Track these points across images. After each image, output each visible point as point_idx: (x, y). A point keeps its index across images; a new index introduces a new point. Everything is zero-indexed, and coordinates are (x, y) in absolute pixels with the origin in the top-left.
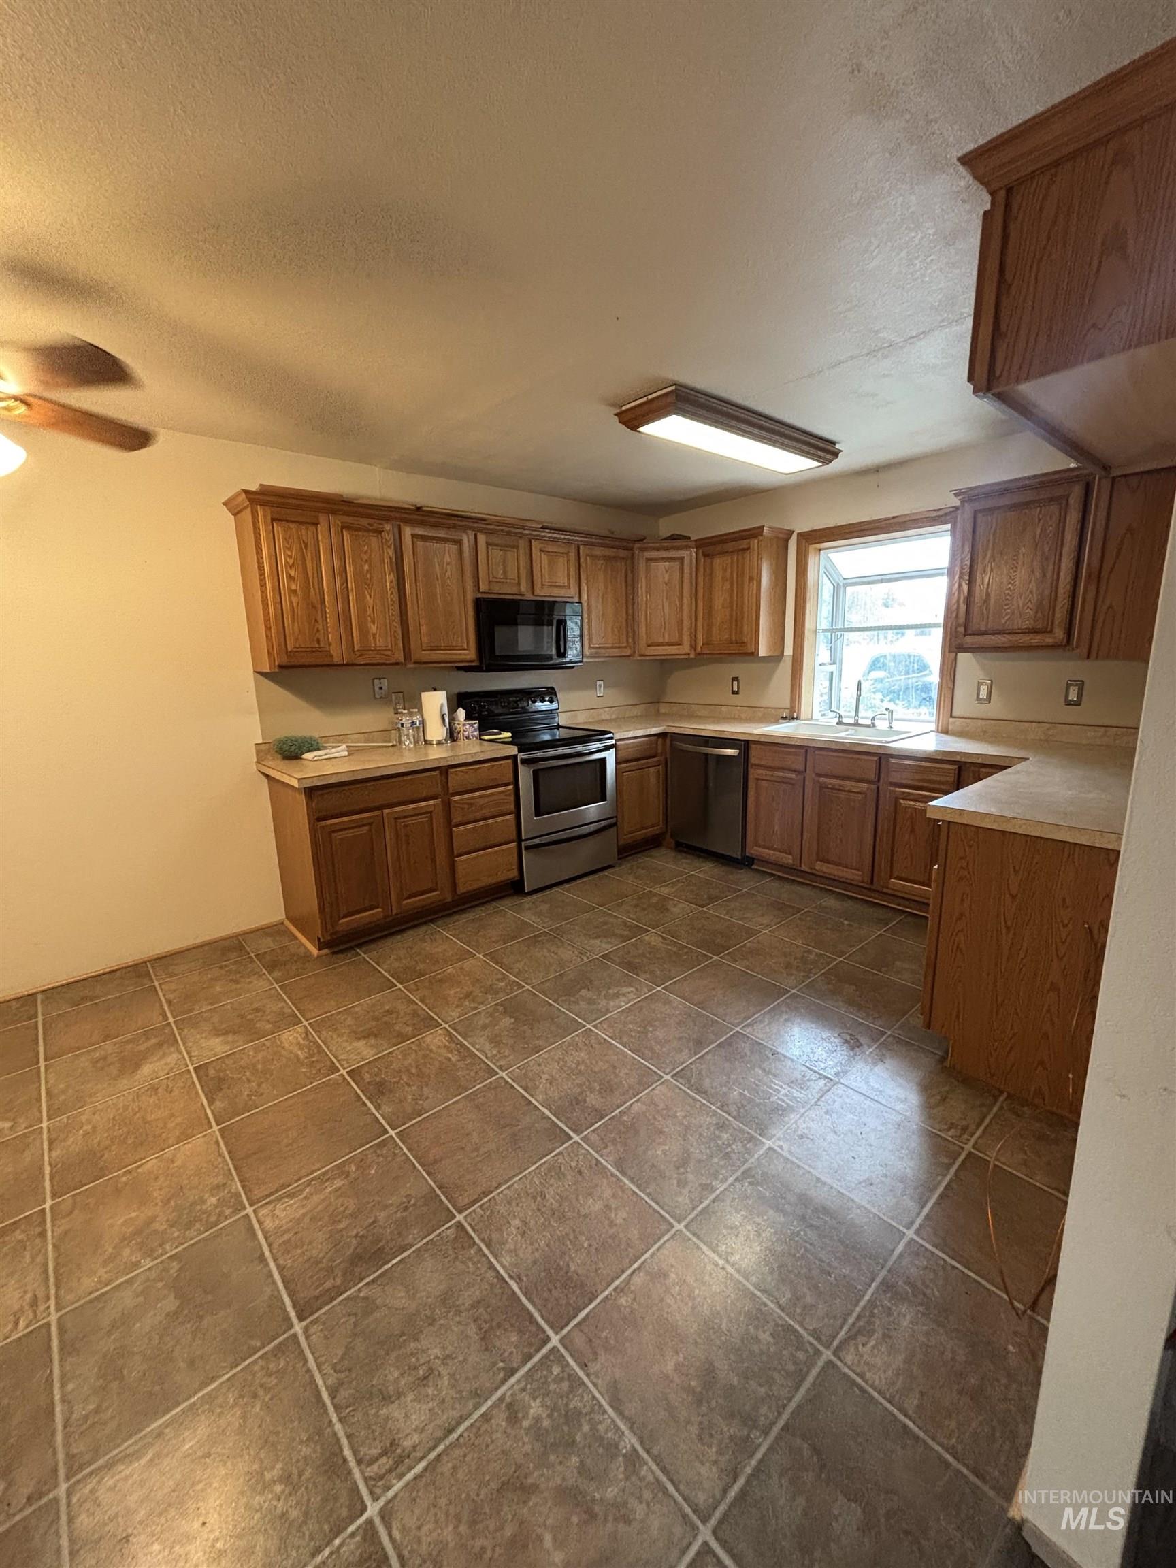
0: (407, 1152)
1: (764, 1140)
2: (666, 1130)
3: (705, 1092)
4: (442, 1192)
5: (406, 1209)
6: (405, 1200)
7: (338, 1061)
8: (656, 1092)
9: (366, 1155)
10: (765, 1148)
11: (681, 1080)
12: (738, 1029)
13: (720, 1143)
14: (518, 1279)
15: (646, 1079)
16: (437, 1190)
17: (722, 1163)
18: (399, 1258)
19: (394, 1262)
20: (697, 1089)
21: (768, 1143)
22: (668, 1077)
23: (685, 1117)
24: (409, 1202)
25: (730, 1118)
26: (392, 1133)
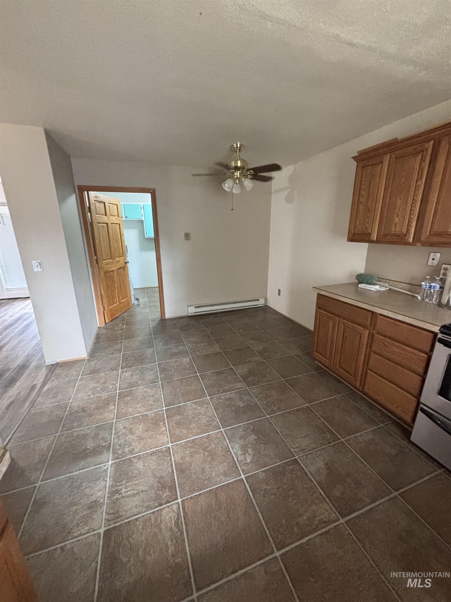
1: (113, 462)
2: (147, 433)
3: (151, 454)
8: (166, 438)
10: (110, 459)
11: (164, 449)
12: (179, 500)
13: (127, 446)
15: (174, 438)
17: (120, 442)
20: (155, 453)
21: (110, 462)
22: (170, 445)
23: (147, 441)
25: (132, 456)
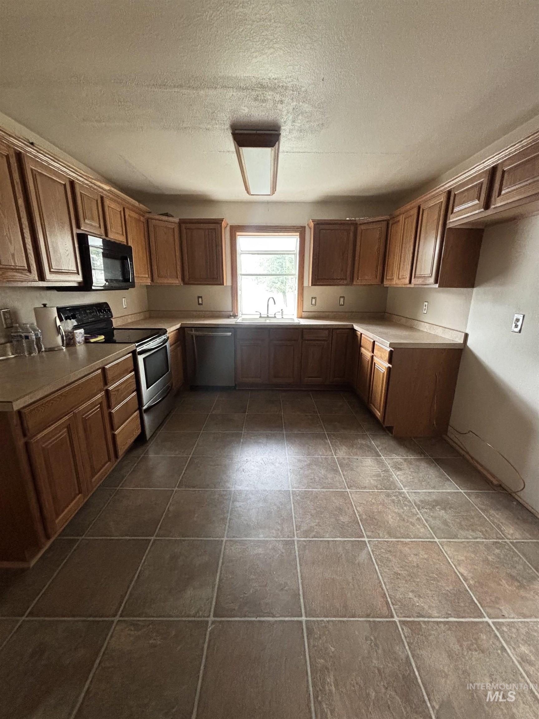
0: (327, 619)
4: (373, 617)
5: (376, 645)
6: (369, 642)
7: (194, 617)
9: (314, 646)
14: (449, 616)
16: (369, 619)
18: (415, 670)
19: (417, 673)
24: (371, 640)
26: (304, 619)
